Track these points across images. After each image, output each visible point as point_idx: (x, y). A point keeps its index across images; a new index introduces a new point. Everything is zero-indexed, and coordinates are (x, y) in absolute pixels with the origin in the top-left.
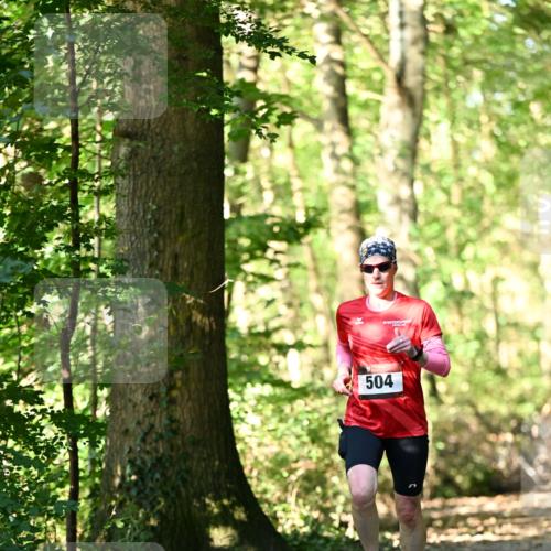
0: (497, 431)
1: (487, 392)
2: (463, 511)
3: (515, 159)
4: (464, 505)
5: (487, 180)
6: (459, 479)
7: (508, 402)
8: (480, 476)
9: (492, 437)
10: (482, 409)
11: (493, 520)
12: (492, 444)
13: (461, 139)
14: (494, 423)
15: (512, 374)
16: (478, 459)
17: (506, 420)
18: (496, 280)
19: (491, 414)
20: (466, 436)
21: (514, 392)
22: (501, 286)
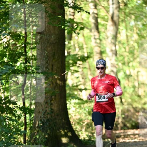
0: (138, 112)
1: (135, 101)
2: (129, 133)
3: (143, 39)
4: (129, 132)
5: (136, 45)
6: (128, 125)
7: (141, 104)
8: (134, 124)
9: (137, 114)
10: (134, 106)
11: (137, 136)
12: (137, 115)
13: (129, 34)
14: (138, 110)
15: (142, 97)
16: (133, 119)
17: (141, 109)
18: (138, 72)
19: (136, 107)
20: (130, 113)
21: (143, 102)
22: (139, 73)
